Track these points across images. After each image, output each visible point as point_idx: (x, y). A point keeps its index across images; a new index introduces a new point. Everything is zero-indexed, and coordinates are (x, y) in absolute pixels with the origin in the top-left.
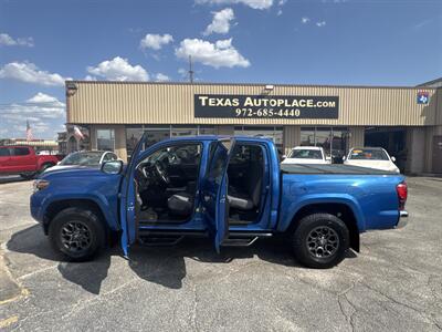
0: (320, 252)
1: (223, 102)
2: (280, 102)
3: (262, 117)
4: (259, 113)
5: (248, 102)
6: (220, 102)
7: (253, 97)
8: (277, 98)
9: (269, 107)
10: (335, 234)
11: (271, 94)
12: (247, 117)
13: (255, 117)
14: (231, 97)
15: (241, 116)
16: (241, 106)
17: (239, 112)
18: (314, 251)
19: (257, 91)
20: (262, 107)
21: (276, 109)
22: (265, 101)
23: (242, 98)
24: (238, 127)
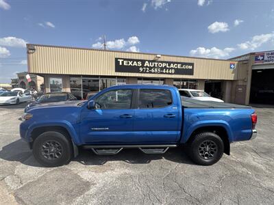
0: (207, 156)
1: (132, 63)
2: (164, 65)
3: (154, 73)
4: (152, 70)
5: (147, 64)
6: (130, 63)
7: (149, 61)
8: (162, 62)
9: (158, 67)
10: (215, 144)
11: (160, 60)
12: (146, 73)
13: (150, 73)
14: (137, 61)
15: (142, 72)
16: (143, 66)
17: (141, 69)
18: (203, 156)
19: (152, 58)
20: (154, 67)
21: (162, 69)
22: (156, 64)
23: (143, 62)
24: (140, 78)
